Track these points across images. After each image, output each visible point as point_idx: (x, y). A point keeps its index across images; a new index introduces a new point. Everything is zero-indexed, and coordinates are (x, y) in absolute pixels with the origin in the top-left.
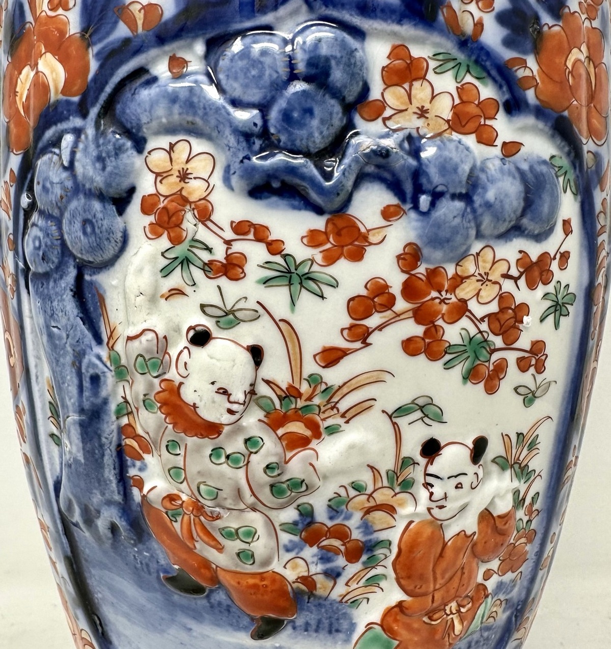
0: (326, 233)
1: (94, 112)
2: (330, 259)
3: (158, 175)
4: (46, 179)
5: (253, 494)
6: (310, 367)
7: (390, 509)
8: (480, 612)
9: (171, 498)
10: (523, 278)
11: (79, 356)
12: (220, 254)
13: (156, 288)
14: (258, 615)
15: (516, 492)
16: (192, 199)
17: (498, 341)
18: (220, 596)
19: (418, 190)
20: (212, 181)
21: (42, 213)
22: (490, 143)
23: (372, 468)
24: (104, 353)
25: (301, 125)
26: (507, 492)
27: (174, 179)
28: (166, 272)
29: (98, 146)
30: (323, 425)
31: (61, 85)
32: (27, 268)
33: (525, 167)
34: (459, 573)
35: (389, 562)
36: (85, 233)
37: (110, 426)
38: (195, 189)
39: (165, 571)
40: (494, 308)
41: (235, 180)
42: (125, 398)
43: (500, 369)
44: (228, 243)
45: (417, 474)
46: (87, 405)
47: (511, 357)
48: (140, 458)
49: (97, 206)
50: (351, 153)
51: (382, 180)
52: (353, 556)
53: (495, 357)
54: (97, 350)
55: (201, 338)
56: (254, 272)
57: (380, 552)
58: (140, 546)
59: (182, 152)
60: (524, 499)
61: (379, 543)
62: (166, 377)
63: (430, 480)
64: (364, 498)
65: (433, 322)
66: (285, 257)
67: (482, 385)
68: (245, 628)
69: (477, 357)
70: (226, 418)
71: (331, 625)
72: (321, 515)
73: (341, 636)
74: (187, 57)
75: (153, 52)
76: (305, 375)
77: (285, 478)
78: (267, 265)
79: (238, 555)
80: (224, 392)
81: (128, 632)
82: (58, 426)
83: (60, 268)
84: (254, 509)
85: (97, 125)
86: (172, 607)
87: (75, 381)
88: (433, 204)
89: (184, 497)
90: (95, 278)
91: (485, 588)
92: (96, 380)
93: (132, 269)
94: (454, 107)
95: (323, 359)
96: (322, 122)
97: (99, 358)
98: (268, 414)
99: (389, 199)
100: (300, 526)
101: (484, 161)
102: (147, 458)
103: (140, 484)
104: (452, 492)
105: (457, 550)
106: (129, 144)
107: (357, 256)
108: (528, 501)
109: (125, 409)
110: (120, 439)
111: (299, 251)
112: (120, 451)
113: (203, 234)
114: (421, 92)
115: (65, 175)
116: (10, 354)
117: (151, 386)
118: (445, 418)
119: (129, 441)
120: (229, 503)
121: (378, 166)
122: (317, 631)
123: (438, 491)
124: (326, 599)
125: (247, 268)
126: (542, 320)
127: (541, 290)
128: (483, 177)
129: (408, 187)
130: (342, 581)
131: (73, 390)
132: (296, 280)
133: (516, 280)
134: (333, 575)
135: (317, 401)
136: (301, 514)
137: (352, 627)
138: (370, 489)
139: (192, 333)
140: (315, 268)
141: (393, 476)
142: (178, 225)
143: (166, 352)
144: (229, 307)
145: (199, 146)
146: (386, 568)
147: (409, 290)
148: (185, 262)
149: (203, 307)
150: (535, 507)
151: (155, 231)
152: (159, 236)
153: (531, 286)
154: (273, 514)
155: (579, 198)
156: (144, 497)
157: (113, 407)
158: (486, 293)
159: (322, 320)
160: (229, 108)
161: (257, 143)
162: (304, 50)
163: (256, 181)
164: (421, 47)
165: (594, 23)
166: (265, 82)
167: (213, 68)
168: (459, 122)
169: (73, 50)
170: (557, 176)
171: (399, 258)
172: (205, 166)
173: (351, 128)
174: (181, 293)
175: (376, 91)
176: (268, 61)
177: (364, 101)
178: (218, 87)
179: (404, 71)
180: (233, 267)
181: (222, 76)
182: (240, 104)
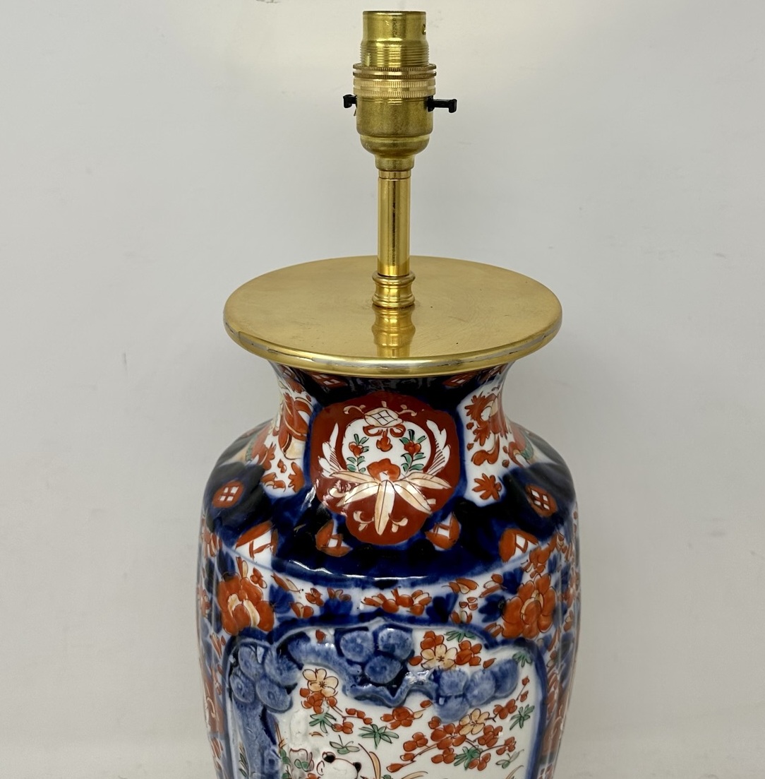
0: (392, 715)
1: (276, 645)
2: (395, 727)
4: (246, 660)
6: (385, 772)
10: (498, 716)
12: (340, 722)
13: (307, 730)
16: (327, 695)
17: (485, 747)
19: (438, 696)
20: (337, 690)
21: (244, 674)
22: (478, 664)
24: (277, 750)
25: (380, 673)
27: (317, 685)
28: (312, 724)
29: (278, 663)
31: (257, 621)
33: (496, 669)
36: (269, 697)
38: (328, 691)
40: (482, 734)
41: (347, 692)
42: (288, 771)
43: (487, 758)
44: (344, 717)
46: (266, 771)
47: (493, 752)
49: (277, 689)
50: (404, 683)
51: (420, 691)
53: (482, 755)
54: (273, 747)
55: (330, 759)
56: (357, 731)
59: (321, 674)
62: (312, 772)
65: (448, 748)
66: (372, 726)
67: (476, 768)
69: (472, 757)
74: (325, 633)
75: (308, 628)
76: (382, 775)
78: (363, 729)
82: (246, 768)
83: (253, 704)
85: (277, 652)
87: (260, 758)
88: (446, 701)
90: (273, 714)
92: (272, 762)
93: (294, 718)
94: (457, 653)
95: (391, 769)
96: (391, 671)
97: (274, 752)
99: (424, 698)
101: (473, 676)
106: (295, 666)
107: (408, 724)
111: (380, 724)
113: (331, 711)
114: (440, 650)
115: (258, 666)
117: (303, 774)
121: (418, 687)
125: (353, 729)
126: (511, 729)
127: (509, 716)
128: (472, 684)
129: (434, 695)
132: (378, 736)
133: (493, 718)
139: (325, 756)
140: (387, 730)
142: (320, 706)
143: (311, 760)
144: (344, 745)
145: (330, 673)
147: (434, 737)
148: (323, 722)
149: (331, 743)
151: (307, 705)
152: (309, 708)
153: (503, 717)
155: (534, 663)
157: (281, 774)
158: (476, 730)
159: (391, 752)
160: (346, 664)
161: (359, 680)
162: (382, 641)
163: (359, 694)
164: (440, 631)
165: (542, 574)
166: (364, 654)
167: (337, 643)
168: (460, 660)
169: (265, 609)
170: (517, 663)
171: (429, 723)
172: (333, 682)
173: (404, 671)
174: (320, 734)
175: (418, 653)
176: (365, 645)
177: (412, 659)
178: (340, 653)
179: (432, 642)
180: (346, 728)
181: (342, 648)
182: (351, 663)
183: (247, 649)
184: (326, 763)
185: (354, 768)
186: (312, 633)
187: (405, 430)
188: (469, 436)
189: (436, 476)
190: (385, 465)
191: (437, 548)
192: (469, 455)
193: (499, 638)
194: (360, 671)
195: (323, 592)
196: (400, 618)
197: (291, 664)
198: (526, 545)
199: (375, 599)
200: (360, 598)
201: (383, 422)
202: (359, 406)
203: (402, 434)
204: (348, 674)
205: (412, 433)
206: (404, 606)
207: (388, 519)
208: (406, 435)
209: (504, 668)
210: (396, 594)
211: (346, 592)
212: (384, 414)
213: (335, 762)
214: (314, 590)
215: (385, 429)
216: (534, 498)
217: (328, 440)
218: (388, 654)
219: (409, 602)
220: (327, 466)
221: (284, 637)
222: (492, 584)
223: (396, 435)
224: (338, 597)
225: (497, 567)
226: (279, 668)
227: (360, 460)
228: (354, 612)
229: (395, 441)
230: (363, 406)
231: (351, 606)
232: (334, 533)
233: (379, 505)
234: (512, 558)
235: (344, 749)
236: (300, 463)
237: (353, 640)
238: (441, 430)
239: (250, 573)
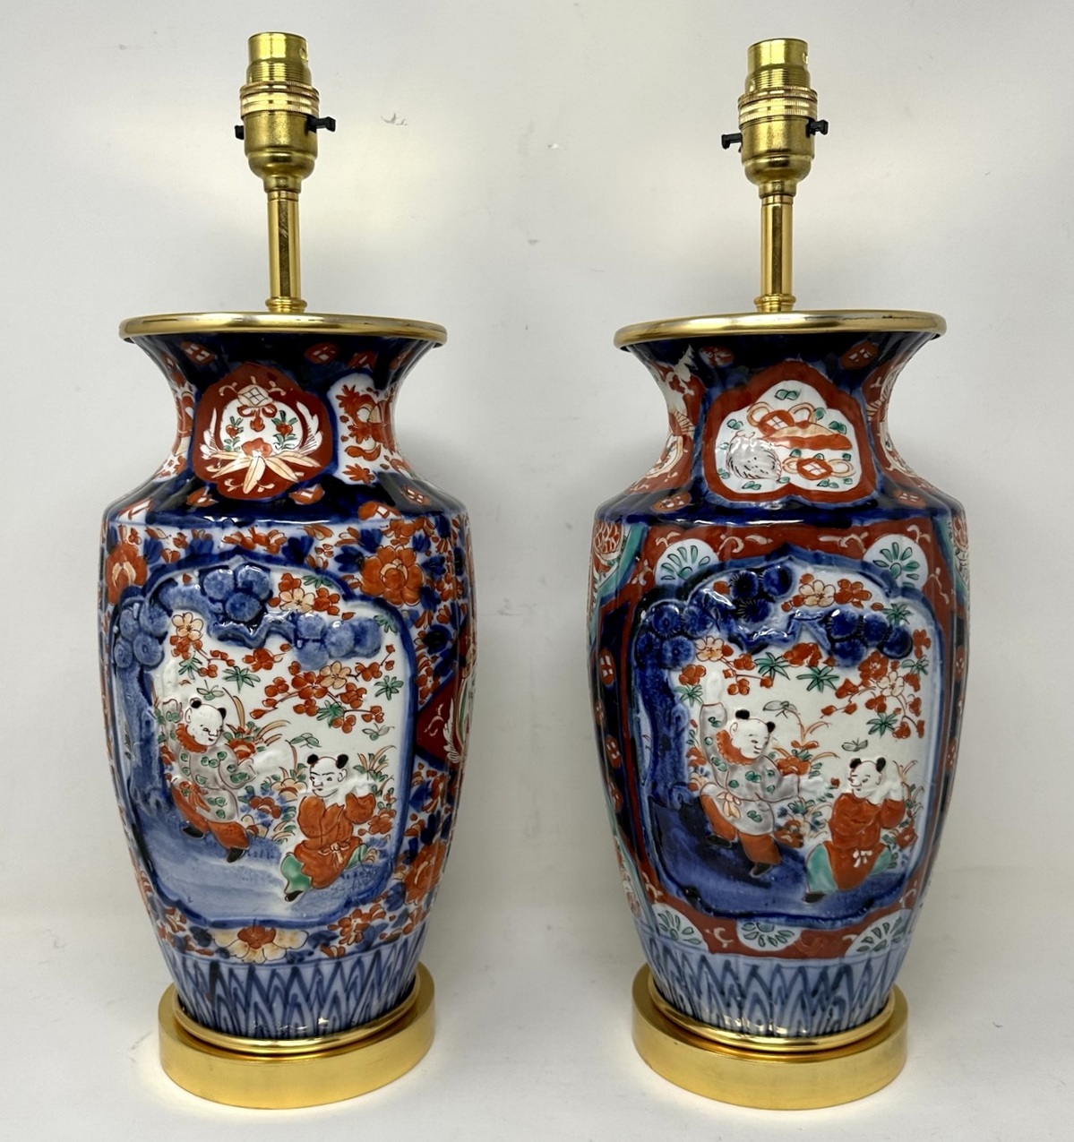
0: (253, 657)
1: (149, 595)
2: (256, 669)
3: (178, 627)
4: (126, 622)
5: (223, 781)
6: (248, 719)
7: (294, 790)
8: (356, 852)
9: (184, 784)
10: (360, 676)
11: (140, 711)
12: (205, 665)
13: (177, 679)
14: (229, 847)
15: (374, 787)
16: (193, 639)
17: (348, 707)
18: (211, 838)
19: (297, 638)
20: (202, 632)
21: (123, 638)
22: (336, 614)
23: (282, 768)
24: (152, 710)
25: (240, 610)
26: (364, 785)
27: (185, 630)
28: (181, 672)
29: (151, 612)
30: (256, 746)
31: (134, 579)
32: (115, 665)
33: (356, 624)
34: (337, 827)
35: (295, 819)
36: (144, 651)
37: (156, 748)
38: (194, 635)
39: (184, 825)
40: (343, 690)
41: (211, 633)
42: (162, 733)
43: (351, 721)
44: (209, 660)
45: (306, 772)
46: (143, 736)
47: (358, 715)
48: (170, 764)
49: (149, 639)
50: (263, 622)
51: (280, 633)
52: (276, 815)
53: (347, 714)
54: (149, 708)
55: (196, 704)
56: (221, 674)
57: (291, 813)
58: (171, 812)
59: (188, 618)
60: (381, 791)
61: (289, 808)
62: (181, 722)
63: (313, 775)
64: (279, 784)
65: (309, 698)
66: (235, 667)
67: (340, 728)
68: (224, 856)
69: (336, 715)
70: (209, 743)
71: (268, 854)
72: (258, 792)
73: (274, 860)
74: (191, 576)
75: (176, 573)
76: (246, 722)
77: (237, 772)
78: (227, 671)
79: (217, 813)
80: (207, 730)
81: (166, 867)
82: (130, 748)
83: (132, 666)
84: (224, 789)
85: (150, 602)
86: (187, 846)
87: (138, 724)
88: (303, 644)
89: (190, 783)
90: (149, 672)
91: (360, 840)
92: (148, 723)
93: (166, 670)
94: (315, 599)
95: (255, 715)
96: (249, 609)
97: (150, 712)
98: (229, 742)
99: (284, 641)
100: (248, 798)
101: (331, 624)
102: (174, 764)
103: (170, 777)
104: (325, 783)
105: (334, 814)
106: (165, 613)
107: (269, 667)
108: (385, 792)
109: (163, 738)
110: (160, 754)
111: (242, 665)
112: (161, 760)
114: (298, 594)
115: (134, 622)
116: (105, 707)
117: (174, 727)
118: (320, 744)
119: (165, 755)
120: (211, 786)
121: (277, 627)
122: (261, 857)
123: (317, 782)
124: (264, 838)
125: (218, 672)
126: (377, 695)
127: (373, 681)
128: (330, 631)
129: (292, 637)
130: (271, 828)
131: (137, 728)
133: (356, 677)
134: (267, 825)
135: (252, 735)
136: (248, 792)
137: (280, 854)
138: (282, 779)
139: (192, 702)
140: (249, 673)
141: (293, 773)
142: (187, 651)
143: (181, 711)
144: (210, 690)
145: (196, 616)
146: (294, 822)
147: (295, 683)
148: (190, 668)
149: (198, 689)
150: (391, 797)
151: (177, 653)
152: (178, 655)
154: (234, 792)
155: (399, 634)
156: (172, 784)
157: (157, 737)
158: (338, 684)
159: (253, 697)
160: (209, 602)
161: (221, 617)
162: (241, 578)
163: (221, 632)
164: (298, 574)
165: (406, 547)
166: (224, 591)
167: (201, 583)
168: (318, 606)
169: (140, 564)
170: (379, 625)
171: (289, 668)
172: (198, 624)
173: (264, 610)
174: (188, 682)
175: (276, 594)
176: (225, 582)
177: (270, 599)
178: (203, 592)
179: (289, 585)
180: (211, 672)
181: (205, 587)
182: (213, 601)
183: (126, 611)
184: (193, 709)
185: (218, 713)
186: (180, 580)
187: (276, 410)
188: (344, 430)
189: (309, 456)
190: (258, 443)
191: (297, 503)
192: (343, 446)
193: (357, 591)
194: (221, 608)
195: (188, 534)
196: (255, 556)
197: (161, 610)
198: (387, 514)
199: (233, 537)
200: (221, 536)
201: (255, 402)
202: (231, 385)
203: (272, 415)
204: (211, 612)
205: (283, 414)
206: (262, 545)
207: (256, 483)
208: (278, 416)
209: (364, 624)
210: (253, 532)
211: (208, 531)
212: (255, 392)
213: (201, 708)
214: (180, 534)
215: (257, 409)
216: (409, 494)
217: (208, 427)
218: (247, 589)
219: (266, 541)
220: (206, 451)
221: (156, 586)
222: (348, 537)
223: (268, 415)
224: (200, 537)
225: (354, 522)
226: (151, 618)
227: (236, 440)
228: (216, 551)
229: (267, 421)
230: (235, 384)
231: (212, 544)
232: (205, 494)
233: (249, 475)
234: (370, 519)
235: (210, 695)
236: (185, 455)
237: (215, 578)
238: (312, 415)
239: (129, 534)
